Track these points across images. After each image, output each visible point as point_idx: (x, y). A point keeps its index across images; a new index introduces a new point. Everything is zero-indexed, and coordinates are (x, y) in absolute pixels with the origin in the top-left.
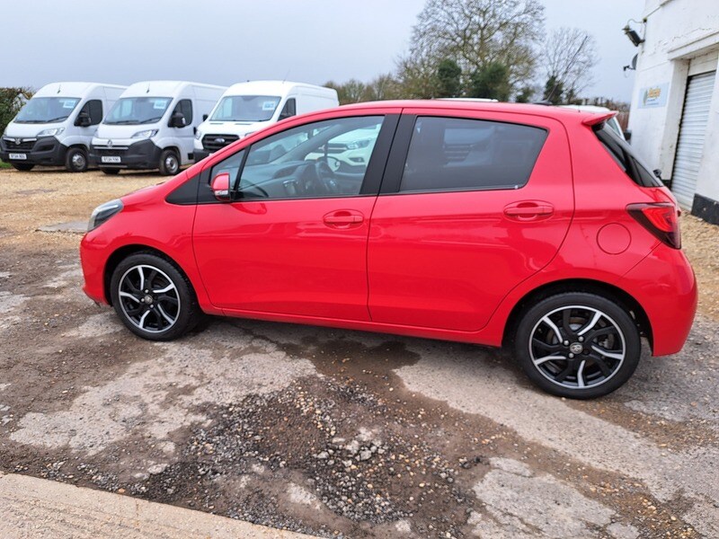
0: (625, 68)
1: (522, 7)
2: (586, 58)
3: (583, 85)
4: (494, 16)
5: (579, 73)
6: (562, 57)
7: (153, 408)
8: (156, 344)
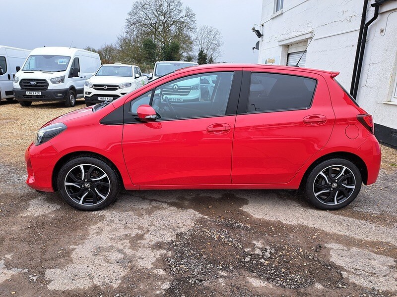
0: (253, 49)
1: (184, 13)
2: (217, 42)
3: (216, 56)
4: (170, 17)
5: (214, 50)
6: (205, 41)
7: (129, 252)
8: (93, 213)
